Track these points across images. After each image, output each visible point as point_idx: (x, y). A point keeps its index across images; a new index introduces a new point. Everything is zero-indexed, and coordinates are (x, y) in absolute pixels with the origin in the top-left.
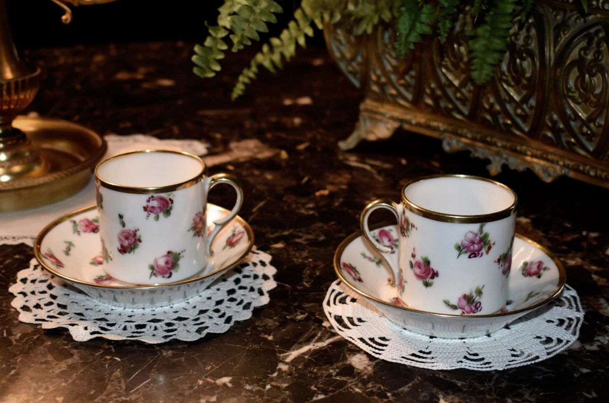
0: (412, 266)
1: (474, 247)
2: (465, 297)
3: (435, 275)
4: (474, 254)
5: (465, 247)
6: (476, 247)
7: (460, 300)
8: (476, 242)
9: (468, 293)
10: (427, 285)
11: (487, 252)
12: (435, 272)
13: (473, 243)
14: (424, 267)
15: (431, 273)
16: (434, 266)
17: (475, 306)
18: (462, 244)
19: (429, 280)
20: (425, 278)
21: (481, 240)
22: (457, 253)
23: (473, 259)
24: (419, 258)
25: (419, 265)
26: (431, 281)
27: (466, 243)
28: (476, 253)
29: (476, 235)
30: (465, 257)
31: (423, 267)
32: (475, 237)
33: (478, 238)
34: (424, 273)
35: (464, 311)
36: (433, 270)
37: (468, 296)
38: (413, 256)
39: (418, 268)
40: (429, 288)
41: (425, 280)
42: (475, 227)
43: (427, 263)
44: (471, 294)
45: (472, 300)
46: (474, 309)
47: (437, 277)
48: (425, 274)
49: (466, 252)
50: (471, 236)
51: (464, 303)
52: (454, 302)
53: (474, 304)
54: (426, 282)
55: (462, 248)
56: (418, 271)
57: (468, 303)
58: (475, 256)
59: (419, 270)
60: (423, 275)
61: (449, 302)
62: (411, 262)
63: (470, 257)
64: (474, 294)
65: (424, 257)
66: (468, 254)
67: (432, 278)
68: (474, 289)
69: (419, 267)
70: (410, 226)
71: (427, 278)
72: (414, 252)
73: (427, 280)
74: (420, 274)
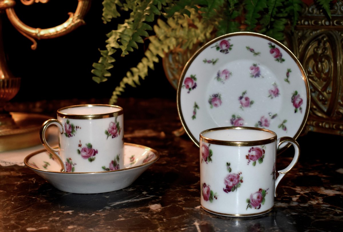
0: (79, 152)
1: (114, 131)
2: (112, 162)
3: (96, 152)
4: (114, 136)
5: (110, 132)
7: (110, 164)
8: (115, 128)
9: (113, 160)
10: (91, 160)
11: (119, 134)
12: (96, 150)
13: (113, 129)
14: (89, 150)
15: (93, 152)
16: (94, 147)
18: (108, 130)
19: (92, 157)
20: (90, 156)
22: (107, 136)
23: (114, 138)
24: (84, 146)
25: (84, 150)
26: (93, 157)
27: (110, 129)
28: (115, 134)
30: (110, 138)
31: (88, 150)
32: (114, 125)
33: (115, 126)
34: (89, 153)
36: (94, 150)
37: (114, 162)
38: (80, 146)
40: (93, 162)
41: (90, 158)
42: (113, 119)
43: (90, 146)
44: (115, 160)
45: (115, 164)
46: (116, 169)
47: (97, 153)
48: (89, 154)
49: (111, 135)
50: (112, 125)
51: (112, 166)
52: (107, 166)
53: (117, 166)
54: (91, 159)
55: (109, 132)
56: (84, 154)
58: (115, 137)
60: (88, 155)
61: (105, 167)
62: (78, 150)
63: (113, 138)
65: (88, 143)
67: (94, 155)
68: (116, 157)
69: (85, 151)
70: (76, 128)
71: (91, 156)
72: (80, 143)
73: (91, 157)
74: (86, 155)
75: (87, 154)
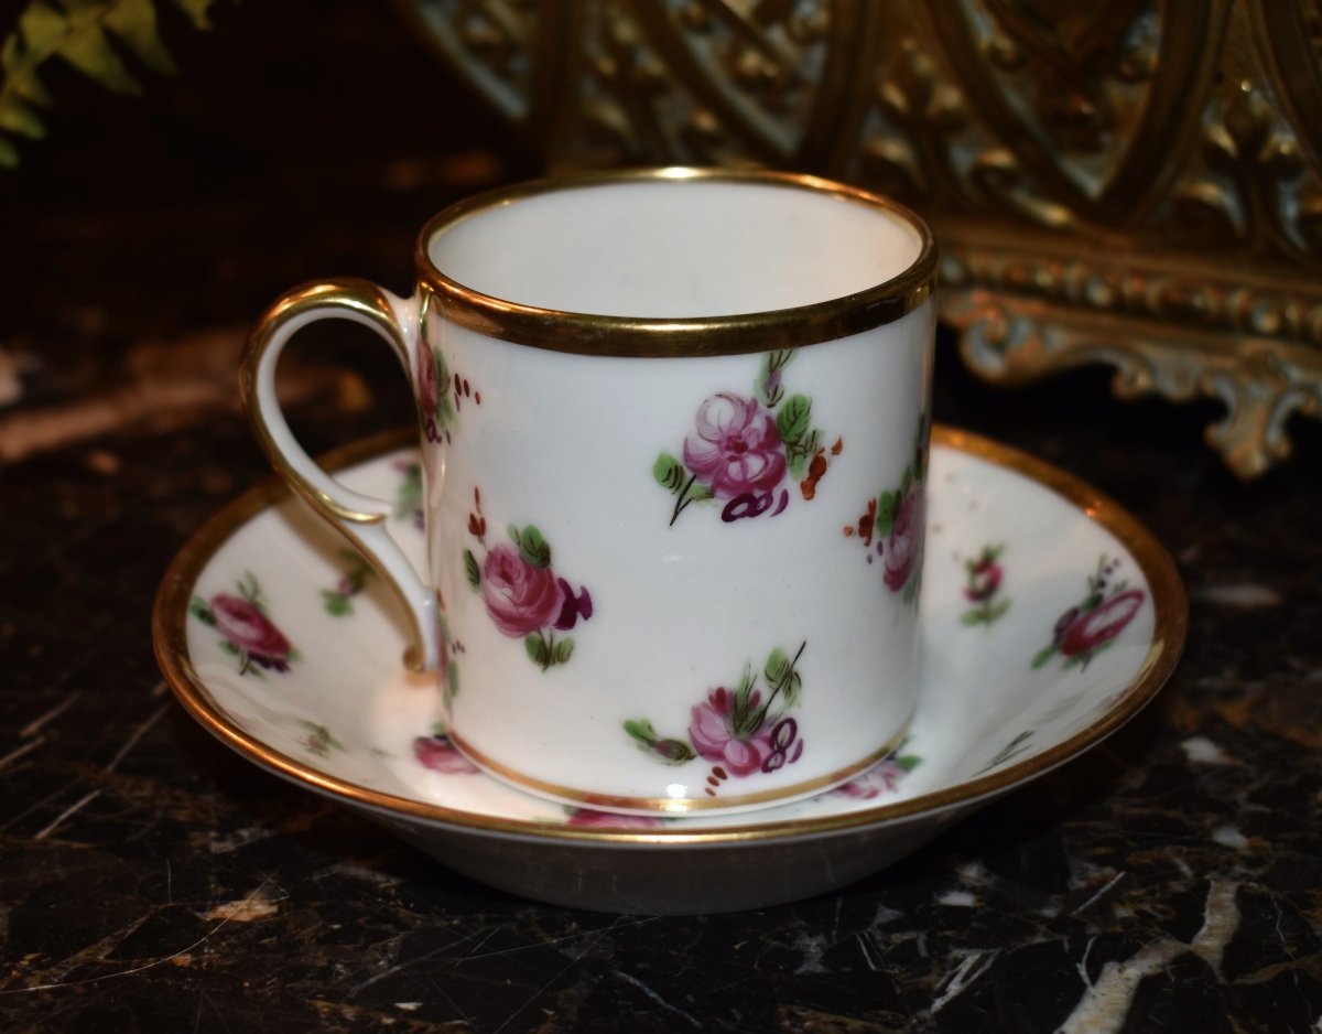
0: (475, 575)
1: (744, 468)
2: (721, 700)
3: (577, 607)
4: (747, 502)
5: (702, 470)
6: (755, 465)
7: (697, 715)
8: (752, 445)
9: (731, 682)
10: (547, 656)
11: (809, 490)
12: (578, 594)
13: (735, 446)
14: (528, 577)
15: (561, 599)
16: (570, 566)
17: (772, 741)
18: (687, 456)
19: (554, 635)
20: (537, 626)
21: (774, 434)
22: (668, 499)
23: (745, 526)
24: (499, 535)
25: (501, 566)
26: (561, 636)
27: (707, 450)
28: (758, 494)
29: (750, 409)
30: (704, 514)
31: (523, 574)
32: (748, 422)
33: (758, 423)
34: (528, 602)
35: (721, 765)
36: (564, 585)
37: (735, 697)
38: (478, 527)
39: (499, 580)
40: (556, 672)
41: (534, 634)
42: (741, 373)
43: (538, 553)
44: (748, 687)
45: (754, 714)
46: (764, 751)
47: (587, 615)
48: (534, 608)
49: (710, 494)
50: (724, 415)
51: (719, 727)
52: (674, 726)
53: (768, 732)
54: (542, 643)
55: (689, 475)
56: (502, 595)
57: (737, 731)
58: (753, 512)
59: (508, 591)
60: (526, 612)
61: (649, 728)
62: (469, 556)
63: (728, 516)
64: (763, 688)
65: (521, 528)
66: (720, 502)
67: (567, 622)
68: (759, 665)
69: (507, 578)
70: (452, 390)
71: (545, 623)
72: (479, 511)
73: (546, 632)
74: (513, 610)
75: (515, 605)
